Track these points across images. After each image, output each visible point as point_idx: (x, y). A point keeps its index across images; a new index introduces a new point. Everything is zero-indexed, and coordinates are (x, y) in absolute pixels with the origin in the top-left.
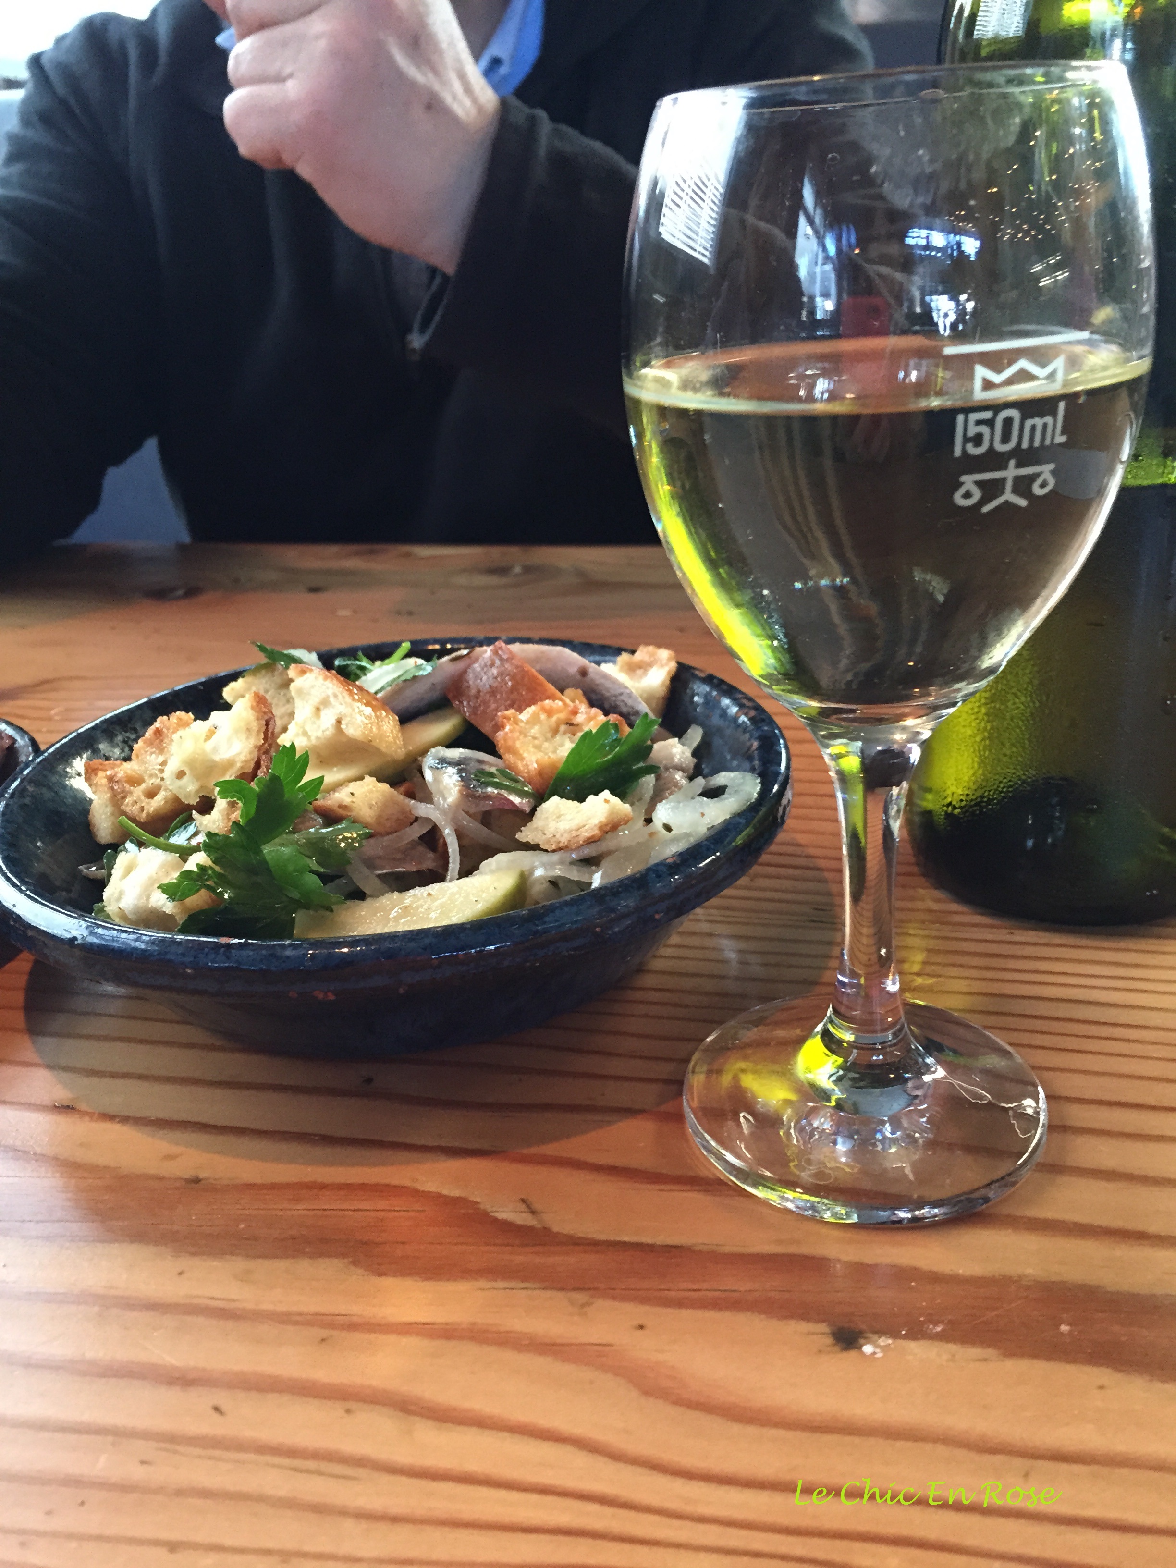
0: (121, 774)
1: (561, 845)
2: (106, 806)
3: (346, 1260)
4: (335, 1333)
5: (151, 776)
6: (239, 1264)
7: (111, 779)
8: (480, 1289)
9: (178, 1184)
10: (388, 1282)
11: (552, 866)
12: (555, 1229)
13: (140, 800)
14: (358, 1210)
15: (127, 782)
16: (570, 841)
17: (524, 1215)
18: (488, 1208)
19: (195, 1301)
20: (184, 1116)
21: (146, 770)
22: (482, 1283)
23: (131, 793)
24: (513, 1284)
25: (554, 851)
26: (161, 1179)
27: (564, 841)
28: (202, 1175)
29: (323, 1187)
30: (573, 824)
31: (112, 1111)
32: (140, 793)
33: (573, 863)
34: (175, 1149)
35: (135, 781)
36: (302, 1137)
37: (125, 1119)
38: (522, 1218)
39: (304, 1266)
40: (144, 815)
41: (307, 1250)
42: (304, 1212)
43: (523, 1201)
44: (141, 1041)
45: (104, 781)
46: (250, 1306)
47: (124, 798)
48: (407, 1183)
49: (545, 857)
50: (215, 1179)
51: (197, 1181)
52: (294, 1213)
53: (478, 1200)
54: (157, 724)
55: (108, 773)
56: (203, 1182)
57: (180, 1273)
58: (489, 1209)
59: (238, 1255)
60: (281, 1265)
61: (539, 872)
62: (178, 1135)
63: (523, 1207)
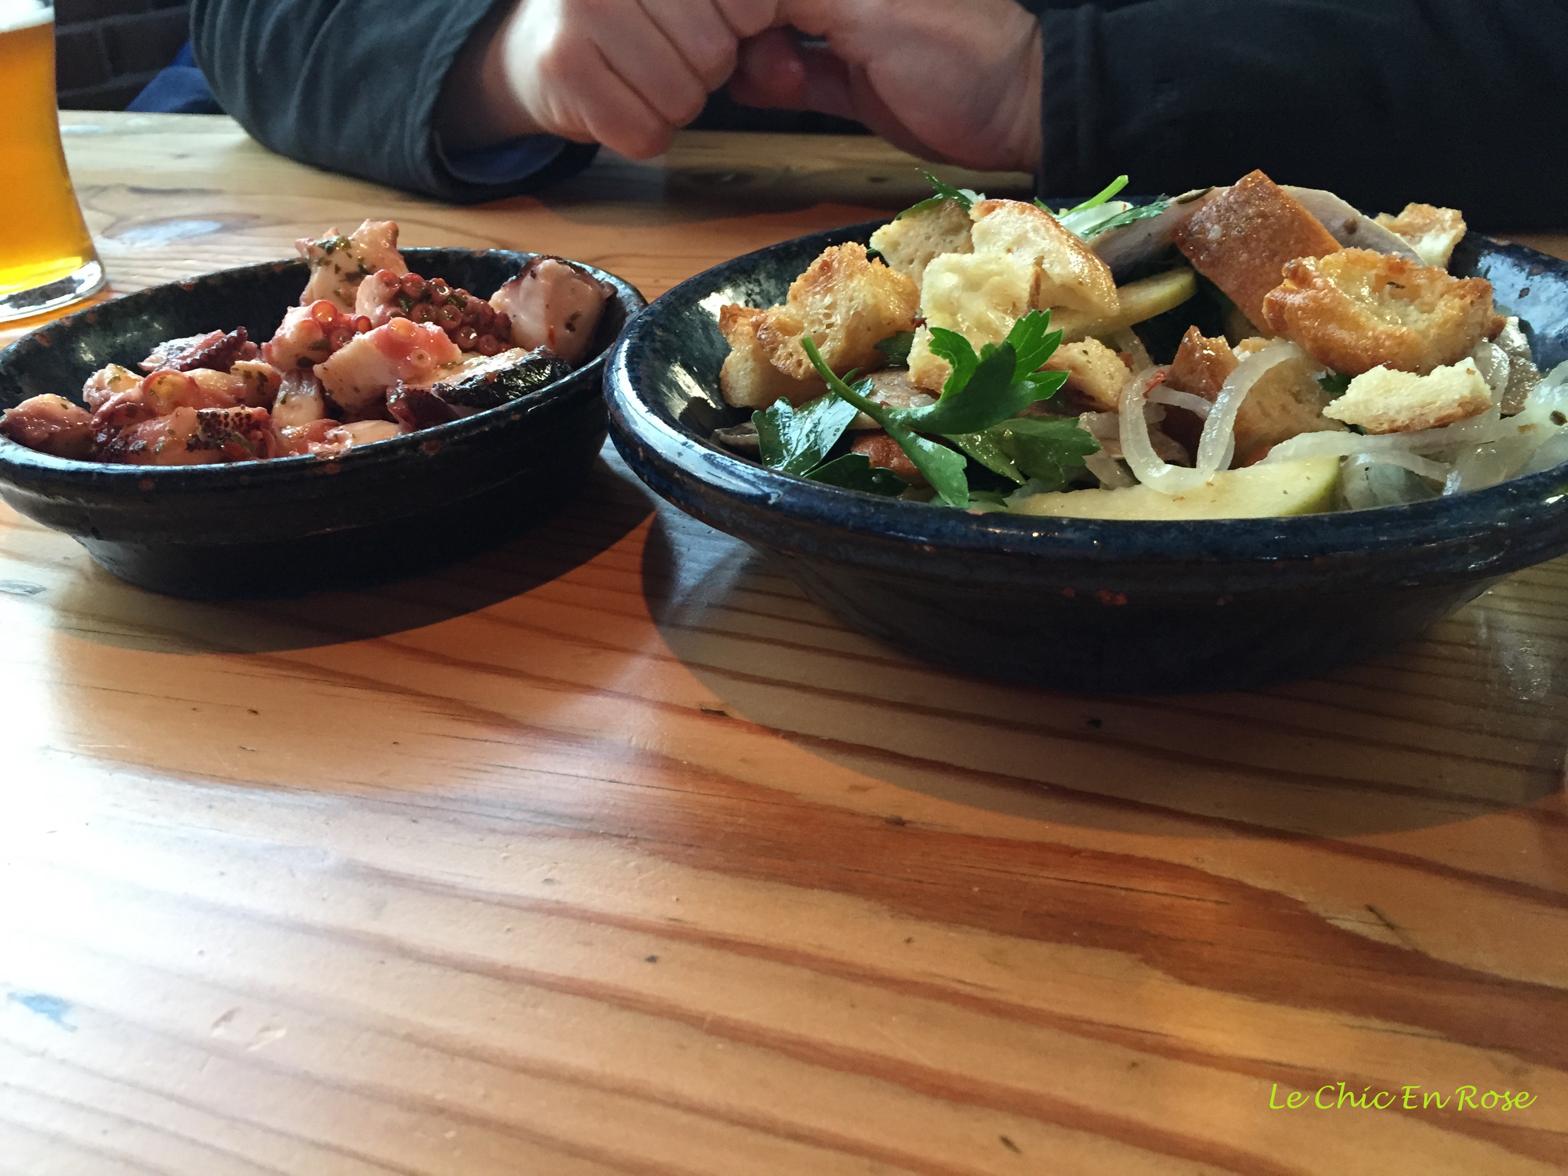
0: (771, 320)
1: (1398, 423)
2: (747, 360)
3: (1133, 956)
4: (1146, 1057)
5: (812, 323)
6: (984, 941)
7: (756, 326)
8: (1348, 1026)
9: (877, 824)
10: (1202, 995)
11: (1381, 451)
12: (1434, 954)
13: (797, 352)
14: (1132, 890)
15: (779, 329)
16: (1412, 419)
17: (1376, 928)
18: (1321, 911)
19: (939, 982)
20: (863, 740)
21: (807, 315)
22: (1346, 1018)
23: (785, 345)
24: (1396, 1026)
25: (1383, 433)
26: (853, 814)
27: (1402, 419)
28: (906, 816)
29: (1075, 852)
30: (1414, 400)
31: (772, 722)
32: (798, 344)
33: (1413, 449)
34: (864, 780)
35: (788, 329)
36: (1025, 784)
37: (791, 736)
38: (1375, 933)
39: (1074, 954)
40: (801, 371)
41: (1075, 934)
42: (1054, 883)
43: (1371, 909)
44: (791, 646)
45: (748, 329)
46: (1015, 999)
47: (774, 349)
48: (1188, 861)
49: (1368, 440)
50: (923, 823)
51: (899, 822)
52: (1043, 881)
53: (1301, 898)
54: (824, 257)
55: (754, 319)
56: (908, 825)
57: (909, 941)
58: (1323, 914)
59: (981, 927)
60: (1044, 950)
61: (1363, 460)
62: (861, 762)
63: (1372, 917)
